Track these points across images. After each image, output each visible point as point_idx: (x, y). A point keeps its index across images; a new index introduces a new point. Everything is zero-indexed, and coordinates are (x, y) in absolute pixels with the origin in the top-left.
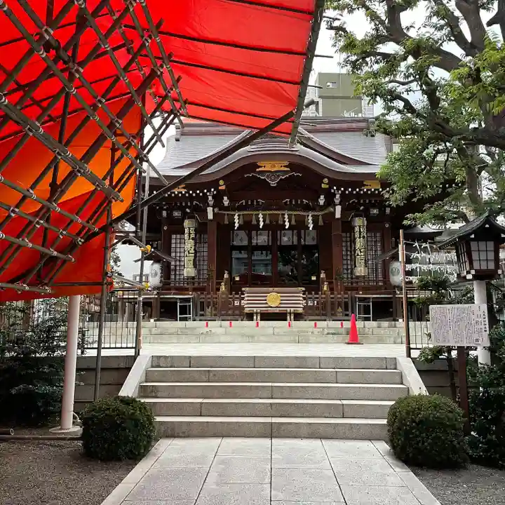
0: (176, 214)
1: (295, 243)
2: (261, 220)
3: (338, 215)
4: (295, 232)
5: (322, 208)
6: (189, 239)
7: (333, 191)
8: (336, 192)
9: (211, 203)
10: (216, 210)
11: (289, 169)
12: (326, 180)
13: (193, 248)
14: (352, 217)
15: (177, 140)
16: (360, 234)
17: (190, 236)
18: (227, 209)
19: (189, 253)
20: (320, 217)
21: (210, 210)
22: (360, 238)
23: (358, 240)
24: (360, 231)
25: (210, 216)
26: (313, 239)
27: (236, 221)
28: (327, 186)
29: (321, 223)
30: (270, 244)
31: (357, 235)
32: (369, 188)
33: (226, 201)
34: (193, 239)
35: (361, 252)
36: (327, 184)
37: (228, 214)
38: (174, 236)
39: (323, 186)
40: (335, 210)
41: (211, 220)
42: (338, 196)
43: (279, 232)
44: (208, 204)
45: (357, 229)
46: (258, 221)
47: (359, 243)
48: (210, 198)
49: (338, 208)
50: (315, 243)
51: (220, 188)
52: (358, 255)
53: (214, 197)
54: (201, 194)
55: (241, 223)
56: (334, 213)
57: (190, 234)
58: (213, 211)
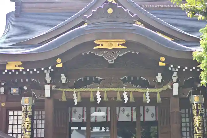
0: (14, 91)
1: (135, 119)
2: (98, 96)
3: (176, 92)
4: (134, 108)
5: (160, 85)
6: (26, 117)
7: (170, 69)
8: (173, 70)
9: (48, 81)
10: (53, 87)
11: (126, 47)
12: (163, 59)
13: (30, 126)
14: (190, 95)
15: (16, 16)
16: (198, 113)
17: (27, 115)
18: (64, 86)
19: (26, 131)
20: (158, 95)
21: (47, 87)
22: (197, 116)
23: (196, 118)
24: (197, 110)
25: (48, 94)
26: (152, 115)
27: (75, 98)
28: (164, 64)
29: (159, 99)
30: (109, 120)
31: (195, 112)
33: (63, 79)
34: (30, 117)
35: (199, 130)
36: (163, 62)
37: (65, 91)
38: (11, 113)
39: (161, 64)
40: (172, 87)
41: (48, 97)
42: (175, 74)
43: (117, 108)
44: (46, 81)
45: (194, 107)
46: (96, 99)
48: (48, 75)
49: (176, 86)
50: (154, 119)
51: (57, 66)
52: (196, 133)
53: (51, 74)
54: (38, 72)
55: (80, 100)
56: (172, 90)
57: (27, 111)
58: (51, 88)
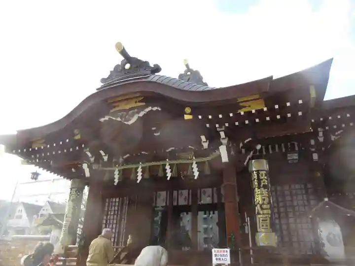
1: (216, 201)
2: (140, 174)
3: (225, 158)
4: (215, 189)
7: (208, 126)
10: (95, 166)
11: (144, 104)
12: (188, 110)
16: (259, 184)
20: (206, 164)
21: (85, 166)
22: (259, 188)
23: (257, 191)
24: (259, 179)
25: (87, 174)
27: (116, 176)
28: (190, 117)
29: (207, 170)
30: (190, 204)
31: (256, 183)
32: (247, 109)
33: (105, 157)
35: (262, 209)
36: (190, 114)
37: (109, 171)
39: (186, 117)
41: (89, 178)
42: (222, 135)
45: (254, 176)
47: (259, 196)
48: (89, 154)
49: (224, 149)
51: (76, 138)
52: (259, 214)
